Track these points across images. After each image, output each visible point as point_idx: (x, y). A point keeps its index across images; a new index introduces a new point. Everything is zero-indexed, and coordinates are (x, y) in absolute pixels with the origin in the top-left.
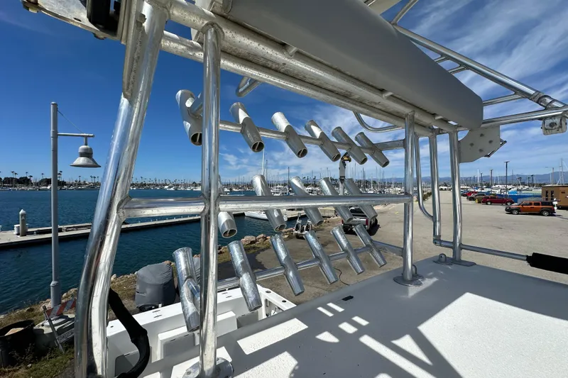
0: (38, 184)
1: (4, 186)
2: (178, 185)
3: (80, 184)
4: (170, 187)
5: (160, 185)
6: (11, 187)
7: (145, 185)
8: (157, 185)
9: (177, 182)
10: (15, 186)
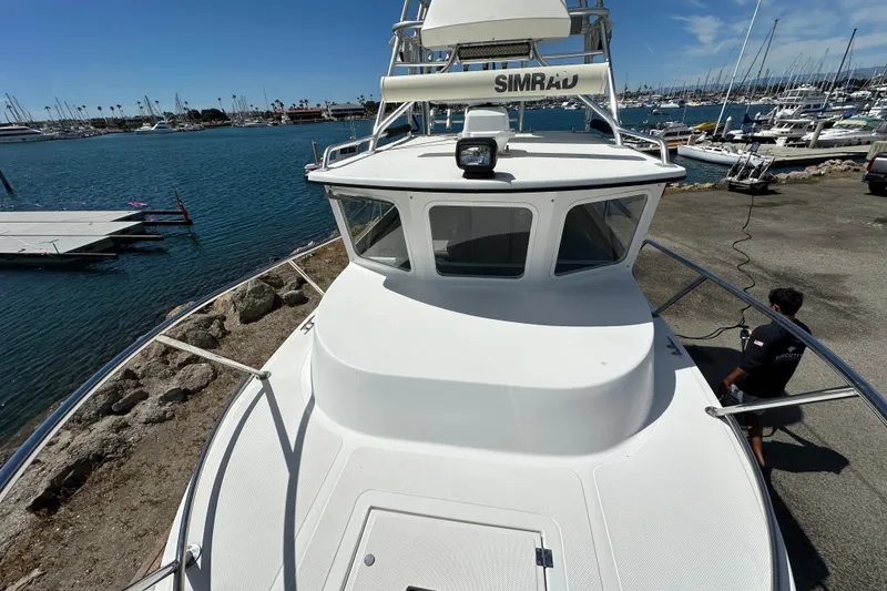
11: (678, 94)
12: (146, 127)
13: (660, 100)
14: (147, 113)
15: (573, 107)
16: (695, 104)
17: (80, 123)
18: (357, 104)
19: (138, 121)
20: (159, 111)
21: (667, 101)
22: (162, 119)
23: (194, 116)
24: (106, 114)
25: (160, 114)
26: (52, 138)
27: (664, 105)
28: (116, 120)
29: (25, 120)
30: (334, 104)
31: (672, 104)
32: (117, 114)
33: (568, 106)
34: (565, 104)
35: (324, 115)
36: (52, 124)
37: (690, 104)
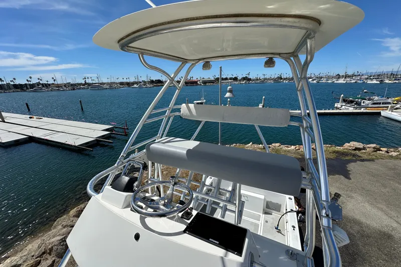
3: (257, 80)
11: (379, 75)
12: (135, 86)
13: (367, 79)
14: (137, 80)
15: (315, 82)
16: (390, 82)
17: (116, 83)
18: (212, 79)
19: (133, 83)
20: (140, 80)
21: (372, 80)
22: (141, 83)
23: (152, 82)
24: (125, 81)
25: (141, 81)
26: (106, 89)
27: (369, 82)
28: (127, 82)
29: (100, 82)
30: (203, 78)
31: (375, 82)
32: (128, 81)
33: (312, 81)
34: (310, 80)
35: (198, 82)
36: (108, 84)
37: (387, 81)
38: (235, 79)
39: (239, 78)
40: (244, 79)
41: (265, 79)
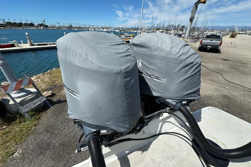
0: (37, 27)
1: (25, 27)
2: (95, 28)
3: (54, 27)
4: (92, 29)
5: (87, 28)
6: (28, 27)
7: (81, 28)
8: (86, 28)
9: (95, 27)
10: (29, 27)
38: (32, 25)
39: (36, 24)
40: (41, 25)
41: (60, 27)
